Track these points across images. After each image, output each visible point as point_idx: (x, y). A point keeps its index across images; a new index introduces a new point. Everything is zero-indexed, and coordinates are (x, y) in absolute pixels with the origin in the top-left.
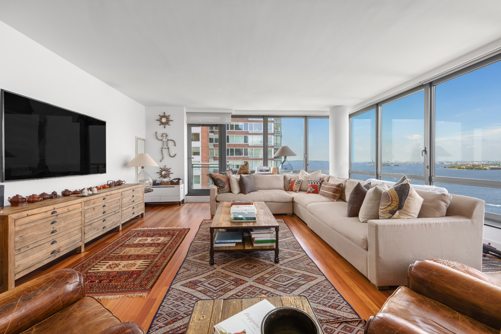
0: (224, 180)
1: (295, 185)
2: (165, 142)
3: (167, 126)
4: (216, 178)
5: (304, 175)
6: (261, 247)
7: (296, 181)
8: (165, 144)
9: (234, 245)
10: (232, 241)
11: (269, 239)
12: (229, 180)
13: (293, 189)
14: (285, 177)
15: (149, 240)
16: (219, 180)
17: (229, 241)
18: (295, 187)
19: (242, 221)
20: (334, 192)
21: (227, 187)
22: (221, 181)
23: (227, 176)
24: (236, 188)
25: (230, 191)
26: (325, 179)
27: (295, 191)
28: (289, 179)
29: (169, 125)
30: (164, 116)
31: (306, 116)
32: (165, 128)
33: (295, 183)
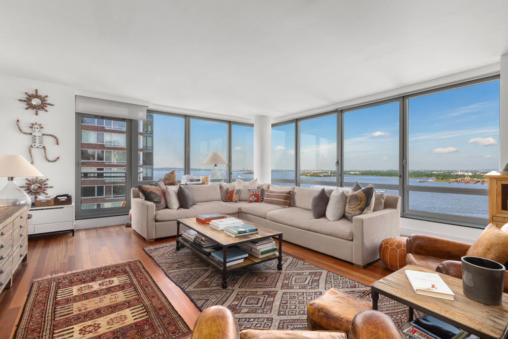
0: (159, 193)
1: (234, 195)
2: (37, 139)
3: (40, 112)
4: (149, 191)
5: (242, 185)
6: (266, 257)
7: (235, 191)
8: (37, 141)
9: (242, 261)
10: (240, 257)
11: (271, 248)
12: (164, 193)
13: (233, 199)
14: (221, 187)
15: (95, 286)
16: (153, 193)
17: (236, 258)
18: (235, 197)
19: (246, 234)
20: (285, 199)
21: (163, 202)
22: (156, 194)
23: (161, 188)
24: (174, 202)
25: (167, 207)
26: (265, 188)
27: (236, 202)
28: (225, 189)
29: (46, 111)
30: (36, 96)
31: (230, 122)
32: (37, 114)
33: (235, 193)
